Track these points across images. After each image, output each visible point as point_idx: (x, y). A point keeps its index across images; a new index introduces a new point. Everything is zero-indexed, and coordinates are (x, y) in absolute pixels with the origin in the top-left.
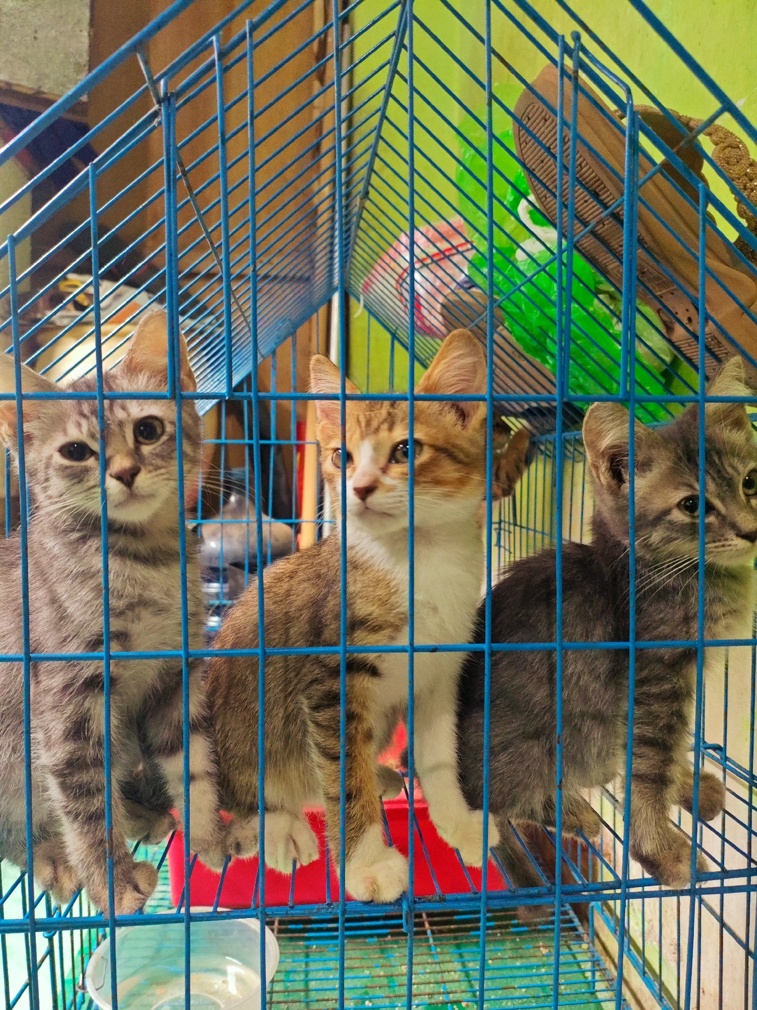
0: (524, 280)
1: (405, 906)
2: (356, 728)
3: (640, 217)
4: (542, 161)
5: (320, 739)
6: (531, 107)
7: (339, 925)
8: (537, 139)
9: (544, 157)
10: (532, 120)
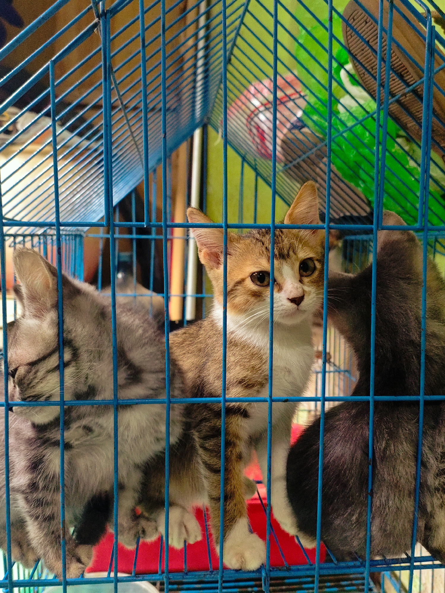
0: (345, 129)
1: (264, 574)
2: (231, 452)
3: (435, 97)
4: (363, 50)
5: (206, 458)
6: (356, 12)
7: (219, 585)
8: (359, 35)
9: (363, 47)
10: (356, 21)
